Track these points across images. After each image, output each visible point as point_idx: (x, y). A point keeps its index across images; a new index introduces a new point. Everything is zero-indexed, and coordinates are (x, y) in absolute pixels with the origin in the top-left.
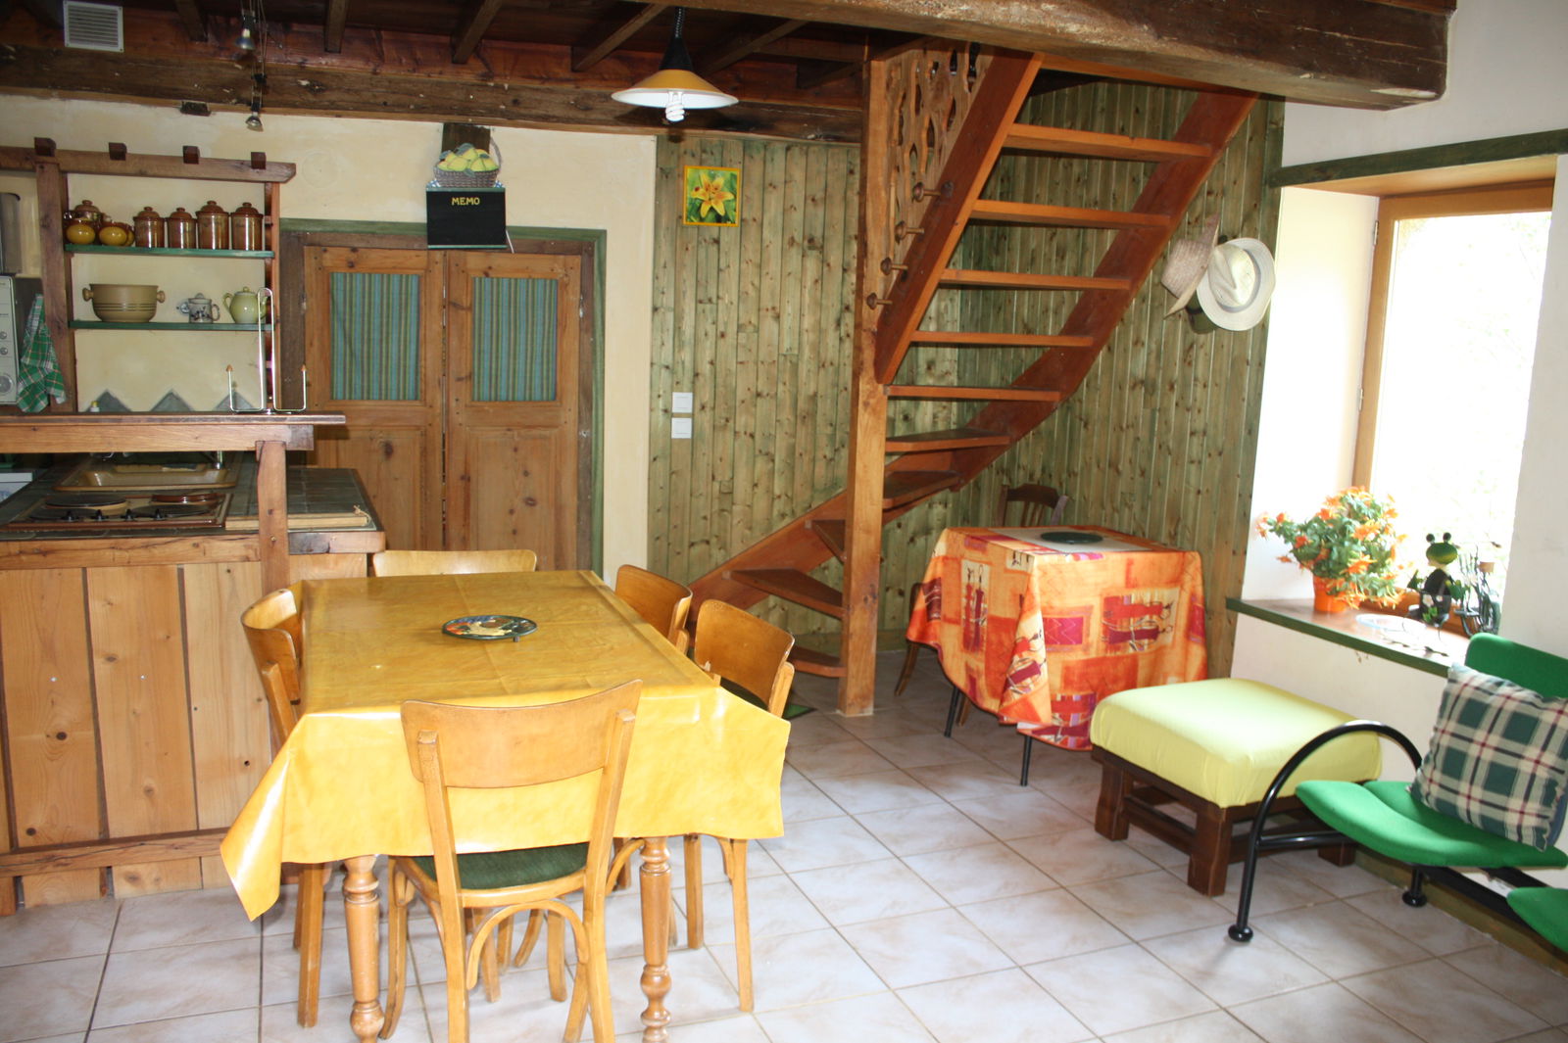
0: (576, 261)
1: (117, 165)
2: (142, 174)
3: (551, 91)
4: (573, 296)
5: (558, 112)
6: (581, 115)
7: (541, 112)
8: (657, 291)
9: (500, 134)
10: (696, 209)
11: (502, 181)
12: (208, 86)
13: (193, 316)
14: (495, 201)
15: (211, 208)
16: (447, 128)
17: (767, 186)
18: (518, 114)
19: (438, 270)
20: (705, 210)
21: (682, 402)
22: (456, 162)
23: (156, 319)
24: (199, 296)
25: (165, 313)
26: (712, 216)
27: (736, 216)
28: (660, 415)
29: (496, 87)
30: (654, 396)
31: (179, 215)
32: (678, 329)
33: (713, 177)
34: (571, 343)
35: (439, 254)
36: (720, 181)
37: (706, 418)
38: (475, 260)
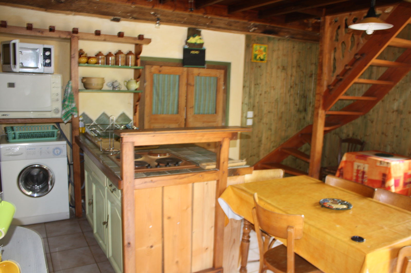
0: (223, 71)
1: (97, 37)
2: (105, 40)
3: (221, 20)
4: (222, 82)
5: (222, 26)
6: (229, 27)
7: (217, 25)
8: (245, 81)
9: (204, 32)
10: (256, 57)
11: (205, 46)
12: (123, 13)
13: (114, 88)
14: (203, 52)
15: (120, 52)
16: (189, 30)
17: (273, 51)
18: (211, 26)
19: (185, 74)
20: (258, 57)
21: (250, 114)
22: (192, 40)
23: (103, 89)
24: (116, 81)
25: (105, 87)
26: (259, 59)
27: (266, 59)
28: (244, 119)
29: (207, 18)
30: (243, 112)
31: (110, 54)
32: (250, 93)
33: (261, 47)
34: (221, 96)
35: (185, 69)
36: (262, 49)
37: (256, 119)
38: (196, 70)
